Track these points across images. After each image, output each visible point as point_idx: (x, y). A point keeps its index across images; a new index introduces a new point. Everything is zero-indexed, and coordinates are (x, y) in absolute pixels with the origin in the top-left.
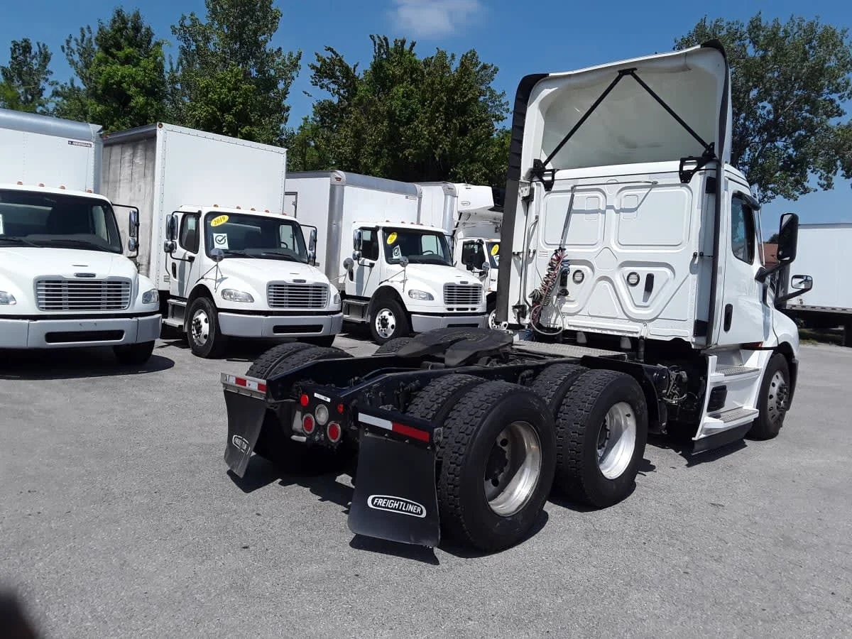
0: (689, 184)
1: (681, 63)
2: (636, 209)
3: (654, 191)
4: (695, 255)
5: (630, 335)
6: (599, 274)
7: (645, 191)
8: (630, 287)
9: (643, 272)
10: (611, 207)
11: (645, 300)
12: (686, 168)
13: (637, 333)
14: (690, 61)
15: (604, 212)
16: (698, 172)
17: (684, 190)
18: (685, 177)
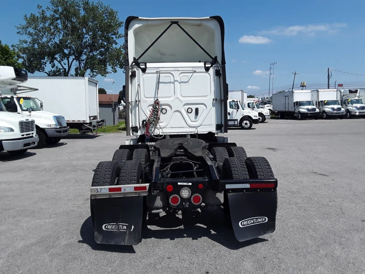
0: (209, 72)
1: (199, 22)
2: (188, 82)
3: (194, 74)
4: (213, 100)
5: (191, 133)
6: (174, 110)
7: (191, 74)
8: (188, 114)
9: (194, 107)
10: (177, 81)
11: (196, 118)
12: (207, 66)
13: (193, 132)
14: (203, 22)
15: (173, 83)
16: (212, 67)
17: (207, 74)
18: (207, 69)
